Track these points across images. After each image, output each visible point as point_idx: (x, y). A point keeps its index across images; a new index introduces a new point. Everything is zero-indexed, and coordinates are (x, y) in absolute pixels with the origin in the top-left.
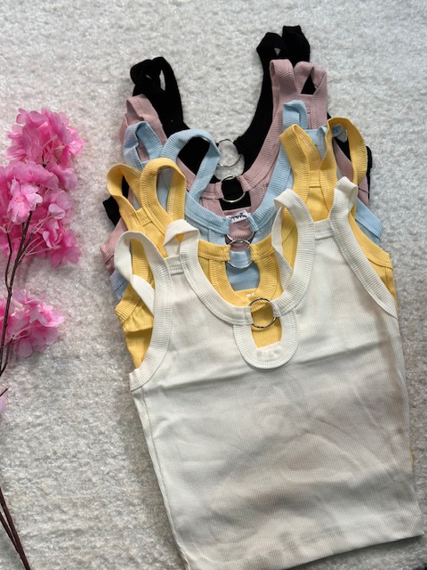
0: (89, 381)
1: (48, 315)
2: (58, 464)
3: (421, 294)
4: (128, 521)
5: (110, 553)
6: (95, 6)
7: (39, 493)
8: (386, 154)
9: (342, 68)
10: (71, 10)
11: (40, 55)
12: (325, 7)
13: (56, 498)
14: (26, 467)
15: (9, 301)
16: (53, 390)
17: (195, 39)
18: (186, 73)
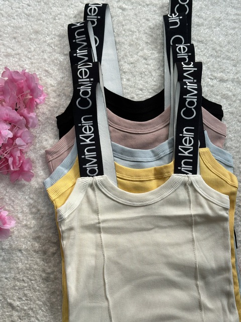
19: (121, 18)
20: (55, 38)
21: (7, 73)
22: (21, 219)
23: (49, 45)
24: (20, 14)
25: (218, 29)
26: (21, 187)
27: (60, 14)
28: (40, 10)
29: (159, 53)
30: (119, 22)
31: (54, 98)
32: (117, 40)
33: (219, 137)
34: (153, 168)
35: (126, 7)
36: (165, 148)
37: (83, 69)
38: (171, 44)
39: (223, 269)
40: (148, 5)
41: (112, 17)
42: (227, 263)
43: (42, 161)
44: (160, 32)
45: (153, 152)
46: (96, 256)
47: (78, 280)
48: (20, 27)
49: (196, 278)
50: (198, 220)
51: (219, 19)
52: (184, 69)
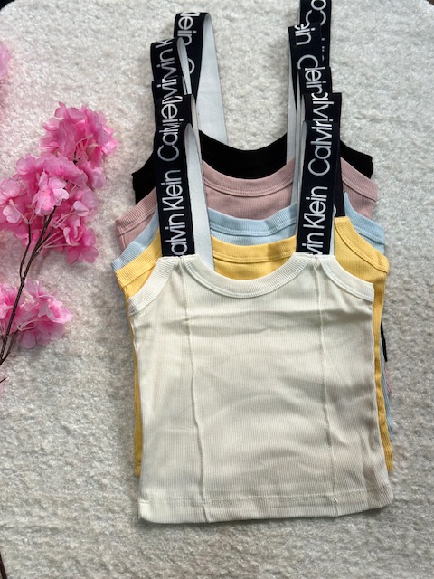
0: (88, 382)
1: (57, 311)
2: (44, 459)
3: (429, 346)
4: (105, 527)
5: (83, 556)
6: (148, 8)
7: (21, 486)
8: (415, 201)
9: (385, 109)
10: (124, 8)
11: (86, 49)
12: (377, 46)
13: (37, 494)
14: (12, 457)
15: (20, 291)
16: (51, 386)
17: (243, 57)
18: (229, 90)
19: (228, 33)
20: (133, 63)
21: (62, 111)
22: (81, 314)
23: (124, 73)
24: (86, 30)
25: (371, 45)
26: (82, 270)
27: (141, 29)
28: (113, 23)
29: (282, 81)
30: (225, 38)
31: (129, 148)
32: (221, 64)
33: (365, 202)
34: (267, 245)
35: (236, 16)
36: (285, 217)
37: (169, 106)
38: (299, 67)
39: (363, 388)
40: (267, 13)
41: (214, 32)
42: (368, 379)
43: (112, 235)
44: (285, 51)
45: (268, 223)
46: (181, 365)
47: (155, 396)
48: (85, 49)
49: (323, 400)
50: (329, 318)
51: (373, 31)
52: (314, 103)
